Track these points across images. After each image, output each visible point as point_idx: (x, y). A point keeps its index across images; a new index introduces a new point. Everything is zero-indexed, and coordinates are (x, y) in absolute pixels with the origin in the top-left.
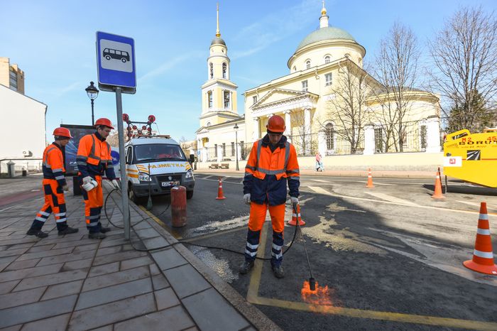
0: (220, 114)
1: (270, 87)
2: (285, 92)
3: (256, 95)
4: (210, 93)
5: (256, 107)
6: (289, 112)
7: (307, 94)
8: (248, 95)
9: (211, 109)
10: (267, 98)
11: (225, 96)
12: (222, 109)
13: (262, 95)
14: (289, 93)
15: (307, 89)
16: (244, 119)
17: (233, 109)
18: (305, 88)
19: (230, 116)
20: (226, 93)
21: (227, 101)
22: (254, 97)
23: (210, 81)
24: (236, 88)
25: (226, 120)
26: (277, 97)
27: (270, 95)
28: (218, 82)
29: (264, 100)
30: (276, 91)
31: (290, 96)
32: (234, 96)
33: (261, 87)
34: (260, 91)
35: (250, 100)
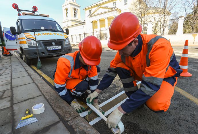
0: (72, 20)
1: (97, 5)
2: (105, 8)
3: (90, 10)
4: (67, 9)
5: (91, 15)
6: (107, 18)
7: (116, 9)
8: (86, 9)
9: (68, 18)
10: (96, 11)
11: (74, 11)
12: (73, 18)
13: (93, 10)
14: (107, 8)
15: (115, 7)
16: (85, 22)
17: (80, 17)
18: (115, 6)
19: (77, 21)
20: (75, 9)
21: (75, 14)
22: (89, 11)
23: (66, 3)
24: (79, 7)
25: (76, 23)
26: (101, 10)
27: (98, 9)
28: (70, 4)
29: (95, 12)
30: (101, 7)
31: (107, 10)
32: (79, 11)
33: (93, 5)
34: (92, 7)
35: (87, 12)
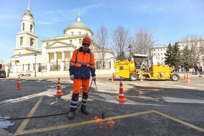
0: (27, 49)
1: (55, 40)
2: (62, 43)
3: (48, 42)
4: (22, 38)
5: (48, 47)
6: (64, 51)
7: (72, 45)
8: (43, 41)
9: (22, 46)
10: (53, 44)
11: (31, 41)
12: (29, 46)
13: (51, 43)
15: (72, 44)
16: (41, 53)
17: (35, 47)
18: (71, 43)
19: (33, 50)
20: (32, 39)
21: (32, 44)
22: (47, 43)
23: (22, 32)
24: (38, 38)
25: (31, 52)
26: (58, 45)
27: (55, 43)
28: (27, 33)
29: (52, 45)
30: (58, 42)
31: (64, 45)
32: (36, 41)
34: (50, 41)
35: (45, 44)
